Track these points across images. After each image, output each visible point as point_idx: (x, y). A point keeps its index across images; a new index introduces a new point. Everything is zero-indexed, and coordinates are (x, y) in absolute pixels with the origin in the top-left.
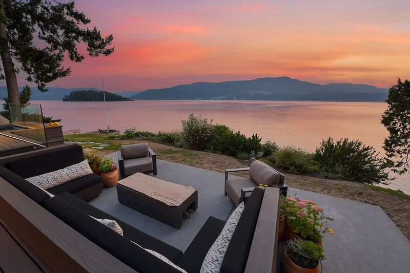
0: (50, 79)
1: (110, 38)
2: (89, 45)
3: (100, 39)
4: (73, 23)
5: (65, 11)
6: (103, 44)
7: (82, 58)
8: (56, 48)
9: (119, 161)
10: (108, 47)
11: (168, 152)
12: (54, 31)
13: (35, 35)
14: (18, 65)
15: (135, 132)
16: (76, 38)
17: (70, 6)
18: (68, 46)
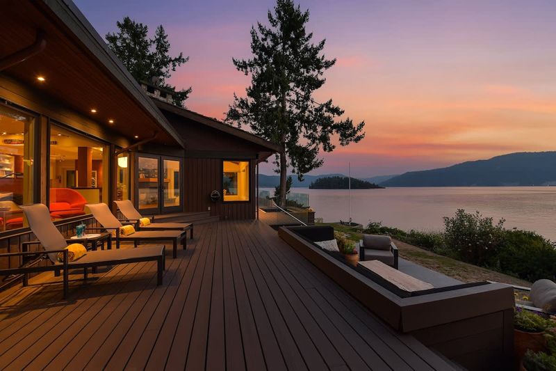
0: (307, 170)
1: (362, 125)
2: (341, 135)
3: (352, 128)
4: (329, 117)
5: (325, 109)
6: (355, 132)
7: (334, 147)
8: (314, 142)
9: (361, 248)
10: (359, 134)
11: (419, 255)
12: (315, 130)
13: (301, 135)
14: (289, 161)
15: (381, 227)
16: (331, 132)
17: (328, 105)
18: (324, 139)
